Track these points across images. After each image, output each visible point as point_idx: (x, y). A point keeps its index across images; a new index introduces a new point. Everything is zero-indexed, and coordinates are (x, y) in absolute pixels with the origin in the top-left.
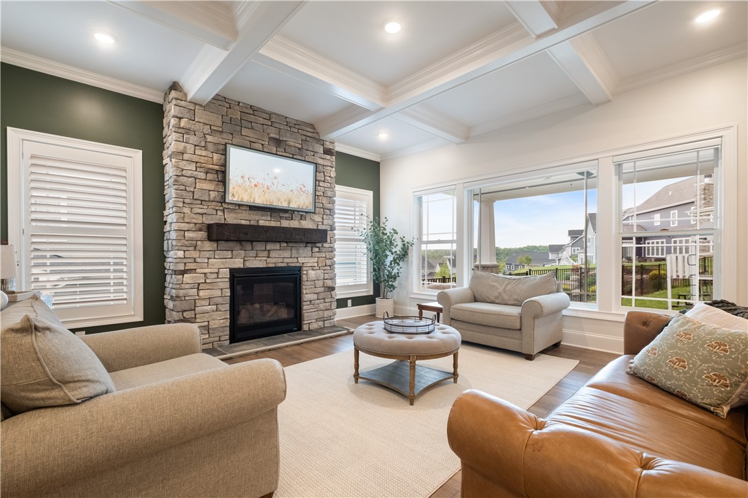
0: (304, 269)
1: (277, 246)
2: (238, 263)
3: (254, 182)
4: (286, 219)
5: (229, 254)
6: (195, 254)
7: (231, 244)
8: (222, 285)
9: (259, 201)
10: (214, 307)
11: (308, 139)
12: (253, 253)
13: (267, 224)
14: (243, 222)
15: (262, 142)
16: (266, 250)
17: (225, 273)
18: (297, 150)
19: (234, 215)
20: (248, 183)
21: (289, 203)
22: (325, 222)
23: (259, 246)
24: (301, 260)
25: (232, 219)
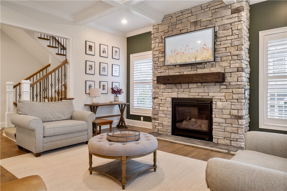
0: (213, 100)
1: (195, 85)
2: (175, 95)
3: (176, 52)
4: (201, 68)
5: (170, 90)
6: (158, 90)
7: (170, 86)
8: (167, 105)
9: (180, 61)
10: (165, 115)
11: (217, 10)
12: (182, 90)
13: (189, 73)
14: (177, 74)
15: (186, 28)
16: (188, 88)
17: (170, 100)
18: (209, 22)
19: (173, 71)
20: (174, 53)
21: (196, 58)
22: (232, 66)
23: (184, 86)
24: (211, 94)
25: (172, 73)
